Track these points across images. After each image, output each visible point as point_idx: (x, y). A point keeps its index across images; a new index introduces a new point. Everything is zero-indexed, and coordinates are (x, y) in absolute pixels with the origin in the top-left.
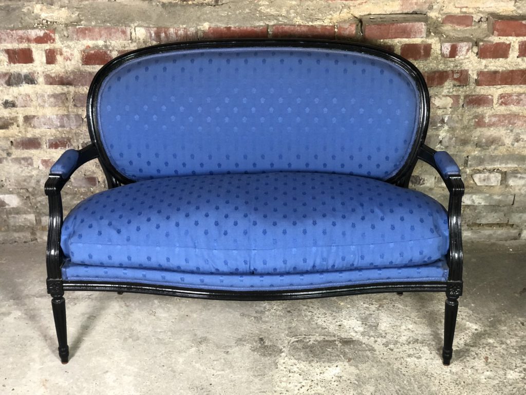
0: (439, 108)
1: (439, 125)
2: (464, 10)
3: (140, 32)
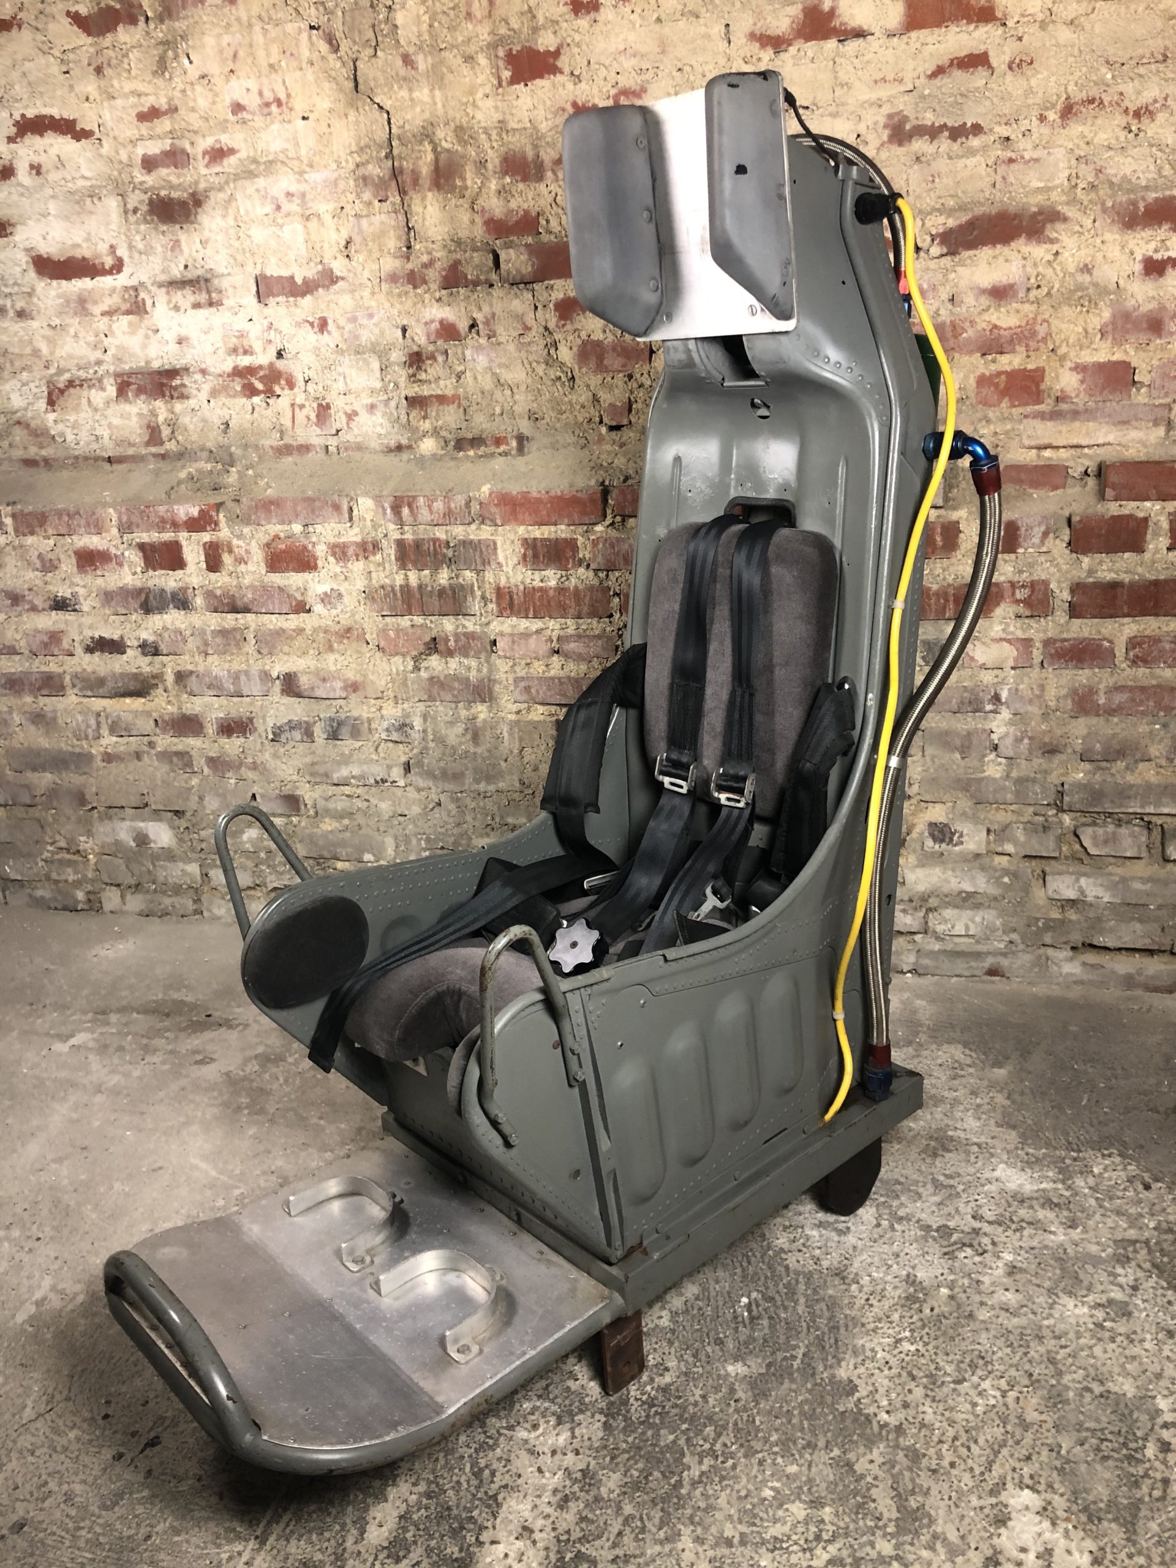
0: (984, 667)
1: (989, 707)
2: (1047, 453)
3: (365, 506)
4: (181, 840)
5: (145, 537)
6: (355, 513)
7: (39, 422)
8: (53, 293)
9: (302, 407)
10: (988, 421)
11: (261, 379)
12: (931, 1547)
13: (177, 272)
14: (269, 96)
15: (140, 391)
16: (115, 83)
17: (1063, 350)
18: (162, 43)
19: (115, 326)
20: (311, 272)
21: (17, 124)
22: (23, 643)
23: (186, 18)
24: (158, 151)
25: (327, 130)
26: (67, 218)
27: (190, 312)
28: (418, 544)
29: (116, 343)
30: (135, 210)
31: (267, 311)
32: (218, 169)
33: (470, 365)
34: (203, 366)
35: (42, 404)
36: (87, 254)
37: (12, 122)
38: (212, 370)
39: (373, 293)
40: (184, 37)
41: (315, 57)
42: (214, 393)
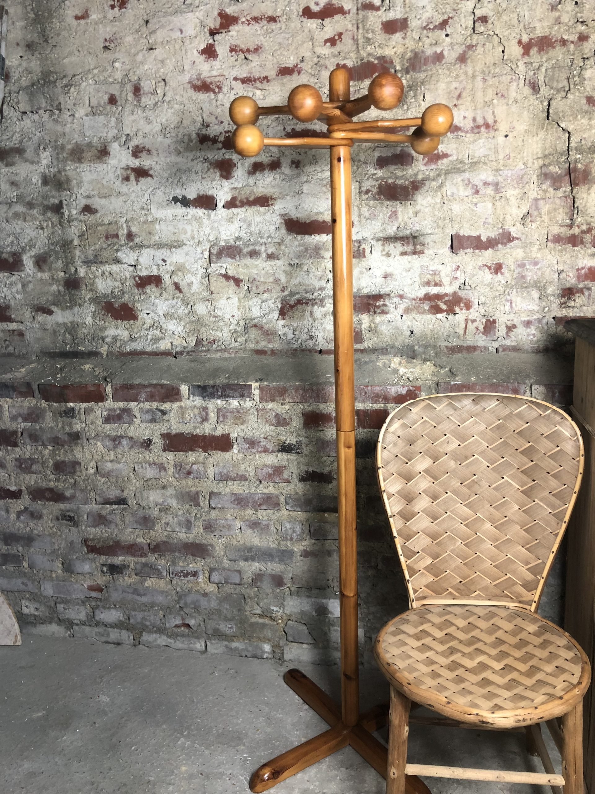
5: (361, 406)
7: (271, 326)
8: (297, 243)
9: (473, 321)
11: (446, 303)
13: (391, 230)
14: (480, 121)
20: (493, 233)
22: (252, 473)
23: (426, 71)
24: (390, 155)
25: (520, 143)
27: (398, 257)
30: (367, 192)
31: (457, 258)
32: (433, 166)
34: (402, 293)
35: (276, 314)
38: (409, 295)
39: (540, 249)
40: (422, 83)
41: (519, 97)
42: (407, 311)
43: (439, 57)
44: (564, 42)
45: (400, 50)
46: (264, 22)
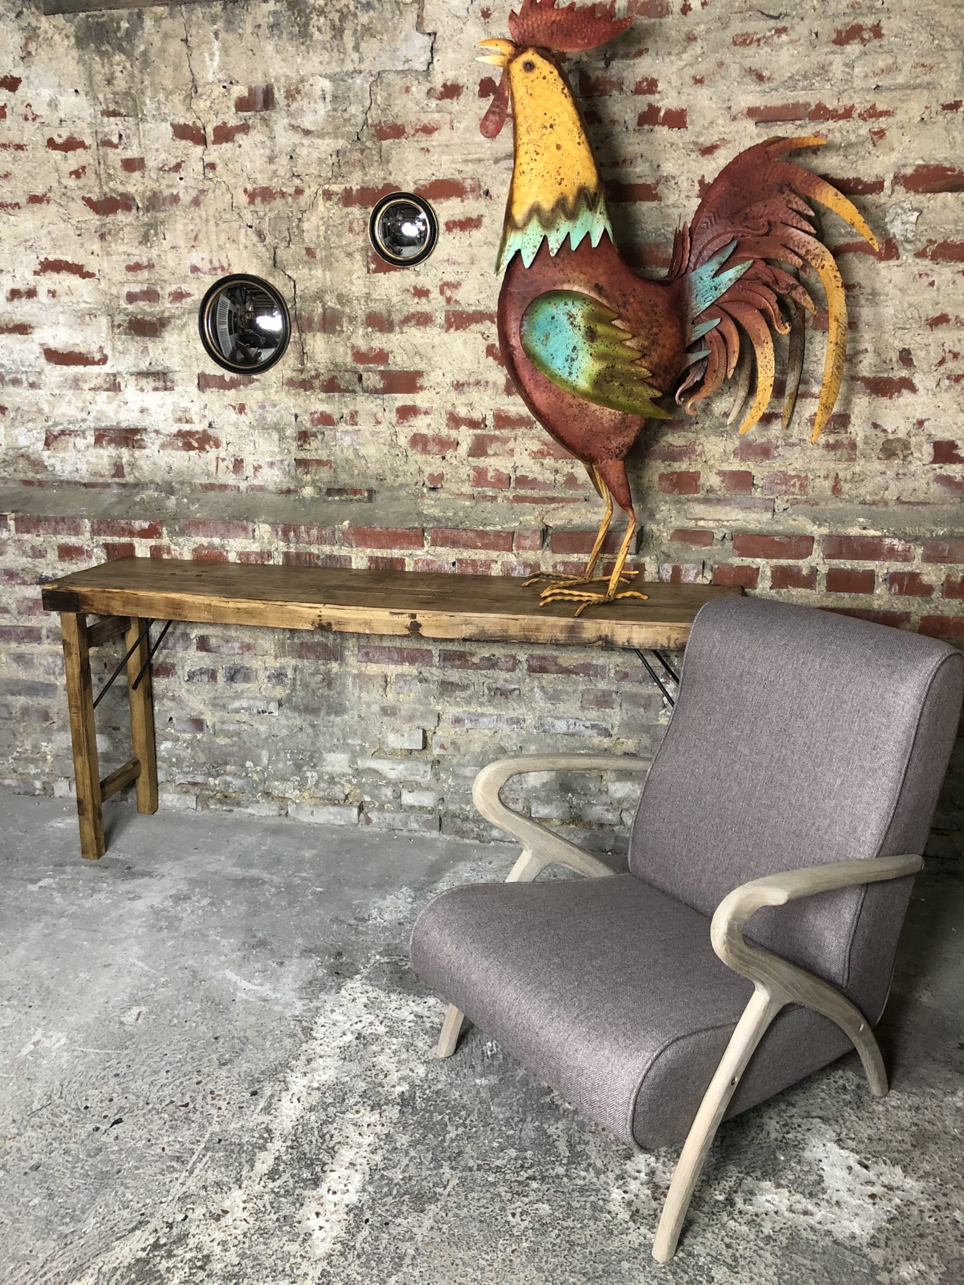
2: (702, 523)
3: (263, 530)
4: (116, 748)
5: (109, 539)
6: (257, 533)
7: (36, 456)
8: (56, 373)
9: (223, 460)
10: (666, 502)
11: (197, 440)
12: (587, 1170)
13: (144, 366)
14: (216, 264)
15: (111, 441)
16: (113, 245)
17: (711, 462)
18: (146, 224)
19: (97, 398)
21: (41, 263)
22: (14, 606)
23: (164, 211)
24: (138, 290)
26: (71, 327)
27: (151, 393)
28: (298, 555)
29: (98, 408)
30: (119, 326)
31: (205, 396)
32: (178, 305)
33: (339, 442)
34: (157, 428)
35: (41, 445)
36: (82, 349)
37: (37, 262)
38: (163, 431)
39: (277, 392)
40: (162, 223)
41: (249, 244)
42: (163, 446)
43: (175, 199)
44: (283, 195)
45: (141, 188)
46: (12, 150)
